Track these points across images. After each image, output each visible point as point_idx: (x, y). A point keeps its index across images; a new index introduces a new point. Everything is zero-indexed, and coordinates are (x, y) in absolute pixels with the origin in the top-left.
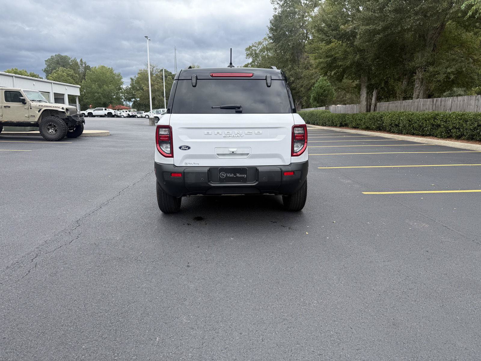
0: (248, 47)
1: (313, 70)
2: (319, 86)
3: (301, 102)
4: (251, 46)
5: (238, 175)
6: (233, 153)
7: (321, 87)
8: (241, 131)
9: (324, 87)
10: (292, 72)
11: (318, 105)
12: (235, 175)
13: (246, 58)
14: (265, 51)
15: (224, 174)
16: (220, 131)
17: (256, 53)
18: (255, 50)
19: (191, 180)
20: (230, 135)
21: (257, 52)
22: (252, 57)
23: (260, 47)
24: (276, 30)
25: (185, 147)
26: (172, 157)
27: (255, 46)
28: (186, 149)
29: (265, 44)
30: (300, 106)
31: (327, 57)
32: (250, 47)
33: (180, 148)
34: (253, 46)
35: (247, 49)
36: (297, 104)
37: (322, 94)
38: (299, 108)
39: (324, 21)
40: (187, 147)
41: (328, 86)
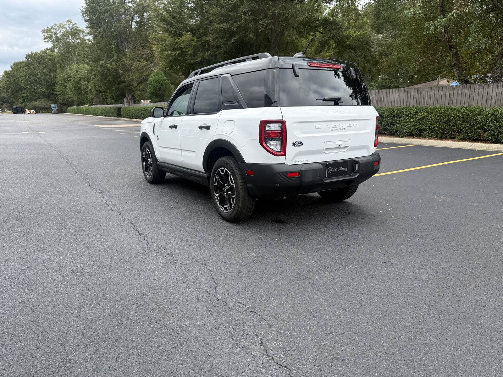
0: (46, 28)
1: (144, 62)
2: (155, 80)
3: (133, 96)
4: (50, 28)
5: (341, 169)
6: (339, 147)
7: (157, 81)
8: (344, 124)
9: (160, 81)
10: (119, 63)
11: (157, 99)
12: (339, 169)
13: (45, 42)
14: (70, 36)
15: (331, 169)
16: (329, 124)
17: (57, 37)
18: (55, 34)
19: (308, 179)
20: (337, 128)
21: (59, 35)
22: (53, 41)
23: (62, 30)
24: (94, 14)
25: (298, 144)
26: (285, 155)
27: (56, 29)
28: (299, 146)
29: (70, 28)
30: (132, 101)
31: (174, 49)
32: (48, 29)
33: (294, 144)
34: (52, 28)
35: (44, 32)
36: (129, 98)
37: (160, 89)
38: (131, 103)
39: (167, 11)
40: (300, 143)
41: (164, 80)
